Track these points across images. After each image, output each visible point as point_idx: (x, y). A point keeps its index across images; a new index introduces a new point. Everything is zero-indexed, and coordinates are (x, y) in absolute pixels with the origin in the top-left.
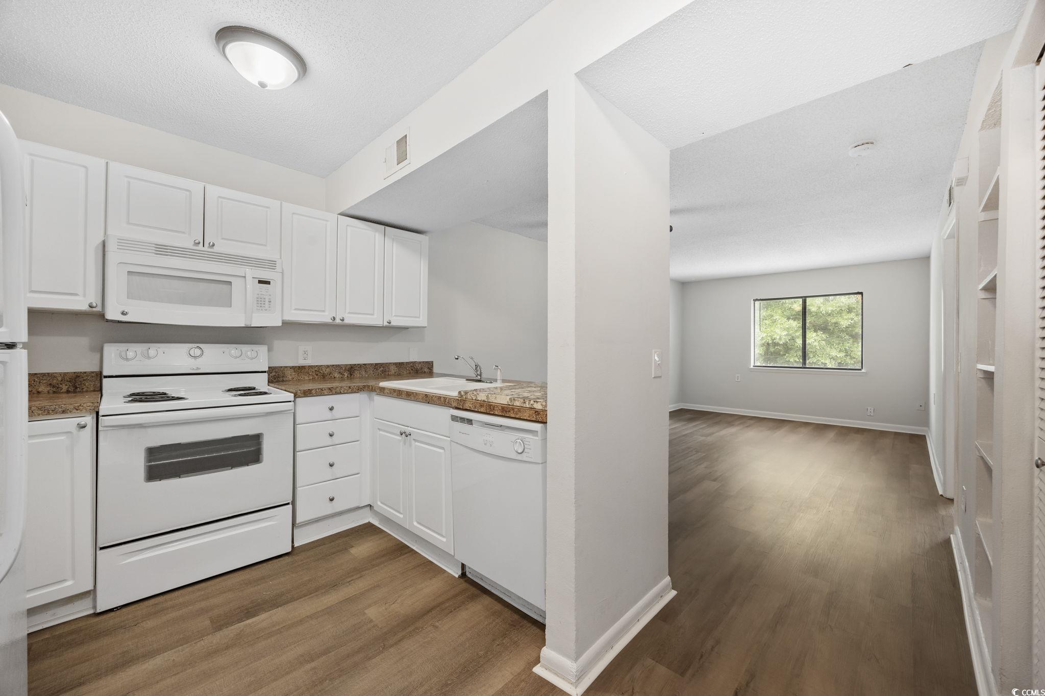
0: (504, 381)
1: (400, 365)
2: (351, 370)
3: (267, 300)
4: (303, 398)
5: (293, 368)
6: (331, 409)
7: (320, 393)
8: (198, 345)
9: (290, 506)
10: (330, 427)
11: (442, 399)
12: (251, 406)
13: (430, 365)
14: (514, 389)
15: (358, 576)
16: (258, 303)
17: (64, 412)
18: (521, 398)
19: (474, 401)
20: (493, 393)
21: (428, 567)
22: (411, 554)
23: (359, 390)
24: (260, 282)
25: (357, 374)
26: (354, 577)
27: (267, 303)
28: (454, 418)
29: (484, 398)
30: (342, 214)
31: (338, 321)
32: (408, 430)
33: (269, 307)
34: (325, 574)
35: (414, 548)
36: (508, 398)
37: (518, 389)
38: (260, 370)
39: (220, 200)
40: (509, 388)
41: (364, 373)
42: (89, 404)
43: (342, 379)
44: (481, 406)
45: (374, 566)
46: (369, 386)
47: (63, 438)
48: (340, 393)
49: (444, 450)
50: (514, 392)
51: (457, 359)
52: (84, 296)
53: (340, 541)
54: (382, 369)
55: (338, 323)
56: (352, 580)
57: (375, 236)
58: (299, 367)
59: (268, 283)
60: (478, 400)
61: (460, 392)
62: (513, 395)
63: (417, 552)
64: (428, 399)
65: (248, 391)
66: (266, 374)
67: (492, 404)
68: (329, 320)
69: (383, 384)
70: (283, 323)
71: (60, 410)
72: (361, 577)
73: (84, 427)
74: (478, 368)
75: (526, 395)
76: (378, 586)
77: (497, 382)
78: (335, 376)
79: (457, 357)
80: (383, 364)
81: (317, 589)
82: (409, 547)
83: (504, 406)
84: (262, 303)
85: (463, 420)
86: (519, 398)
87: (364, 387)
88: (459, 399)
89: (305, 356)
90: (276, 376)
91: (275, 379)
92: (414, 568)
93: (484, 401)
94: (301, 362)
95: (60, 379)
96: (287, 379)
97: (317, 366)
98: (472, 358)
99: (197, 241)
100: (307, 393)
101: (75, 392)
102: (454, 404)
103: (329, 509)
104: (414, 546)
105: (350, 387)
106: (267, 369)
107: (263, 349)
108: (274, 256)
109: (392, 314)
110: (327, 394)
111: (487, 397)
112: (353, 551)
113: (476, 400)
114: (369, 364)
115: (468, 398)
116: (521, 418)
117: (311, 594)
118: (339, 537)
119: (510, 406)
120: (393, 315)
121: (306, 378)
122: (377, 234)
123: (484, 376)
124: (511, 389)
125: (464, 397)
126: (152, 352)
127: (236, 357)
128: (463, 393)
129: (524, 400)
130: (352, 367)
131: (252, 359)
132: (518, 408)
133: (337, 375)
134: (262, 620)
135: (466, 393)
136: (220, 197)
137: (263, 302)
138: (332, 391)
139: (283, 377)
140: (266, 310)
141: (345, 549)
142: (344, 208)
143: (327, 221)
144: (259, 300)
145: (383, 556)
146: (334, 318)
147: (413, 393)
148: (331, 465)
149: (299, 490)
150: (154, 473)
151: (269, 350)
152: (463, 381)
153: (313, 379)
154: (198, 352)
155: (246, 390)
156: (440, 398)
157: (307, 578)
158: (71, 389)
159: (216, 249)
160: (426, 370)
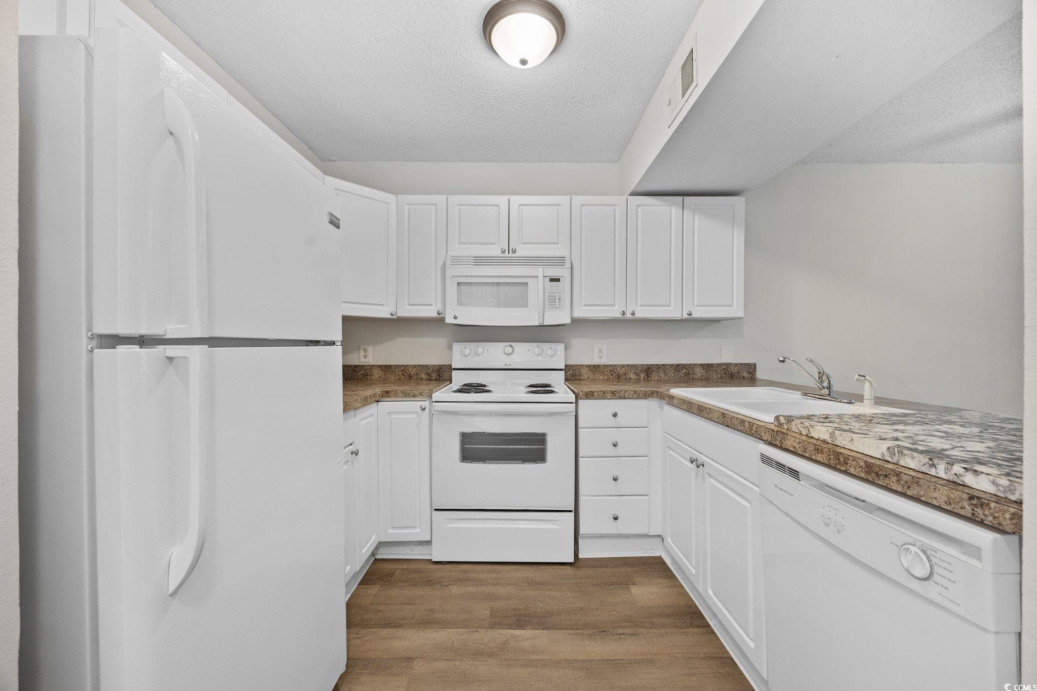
0: (879, 401)
1: (708, 367)
2: (648, 371)
3: (557, 298)
4: (585, 400)
5: (589, 366)
6: (615, 415)
7: (603, 396)
8: (512, 344)
9: (572, 514)
10: (615, 435)
11: (747, 425)
12: (542, 404)
13: (751, 369)
14: (901, 423)
15: (632, 631)
16: (549, 302)
17: (414, 396)
18: (922, 452)
19: (804, 438)
20: (846, 428)
21: (727, 669)
22: (704, 630)
23: (646, 396)
24: (552, 280)
25: (655, 376)
26: (627, 631)
27: (557, 300)
28: (766, 460)
29: (826, 437)
30: (633, 194)
31: (628, 315)
32: (702, 458)
33: (559, 305)
34: (597, 609)
35: (711, 623)
36: (885, 445)
37: (912, 424)
38: (558, 368)
39: (521, 207)
40: (890, 420)
41: (662, 375)
42: (427, 391)
43: (638, 381)
44: (818, 450)
45: (653, 626)
46: (658, 392)
47: (414, 416)
48: (624, 398)
49: (751, 504)
50: (903, 431)
51: (783, 361)
52: (436, 306)
53: (623, 570)
54: (685, 371)
55: (629, 317)
56: (623, 634)
57: (671, 210)
58: (594, 365)
59: (558, 280)
60: (812, 437)
61: (777, 418)
62: (897, 439)
63: (714, 633)
64: (726, 420)
65: (545, 388)
66: (563, 372)
67: (842, 451)
68: (618, 315)
69: (677, 391)
70: (572, 321)
71: (412, 394)
72: (634, 634)
73: (424, 409)
74: (824, 377)
75: (937, 443)
76: (651, 662)
77: (862, 402)
78: (631, 377)
79: (782, 359)
80: (686, 365)
81: (585, 626)
82: (703, 618)
83: (872, 461)
84: (552, 301)
85: (781, 466)
86: (916, 450)
87: (653, 392)
88: (776, 429)
89: (600, 354)
90: (572, 374)
91: (572, 377)
92: (706, 658)
93: (824, 441)
94: (597, 361)
95: (432, 369)
96: (583, 378)
97: (612, 365)
98: (812, 361)
99: (503, 249)
100: (589, 395)
101: (439, 380)
102: (766, 437)
103: (612, 528)
104: (712, 621)
105: (635, 392)
106: (563, 367)
107: (560, 347)
108: (564, 252)
109: (693, 305)
110: (609, 397)
111: (832, 435)
112: (634, 590)
113: (807, 436)
114: (669, 365)
115: (793, 429)
116: (923, 499)
117: (577, 629)
118: (624, 564)
119: (890, 466)
120: (695, 305)
121: (602, 378)
122: (673, 209)
123: (835, 388)
124: (894, 424)
125: (786, 427)
126: (480, 350)
127: (538, 355)
128: (782, 420)
129: (931, 459)
130: (649, 368)
131: (551, 357)
132: (912, 473)
133: (632, 376)
134: (527, 637)
135: (789, 419)
136: (520, 205)
137: (554, 300)
138: (615, 395)
139: (579, 375)
140: (556, 308)
141: (625, 583)
142: (632, 186)
143: (616, 205)
144: (551, 298)
145: (667, 616)
146: (624, 312)
147: (706, 408)
148: (615, 480)
149: (582, 499)
150: (467, 456)
151: (566, 348)
152: (796, 396)
153: (608, 380)
154: (509, 350)
155: (543, 387)
156: (743, 422)
157: (579, 605)
158: (437, 378)
159: (517, 254)
160: (745, 374)
